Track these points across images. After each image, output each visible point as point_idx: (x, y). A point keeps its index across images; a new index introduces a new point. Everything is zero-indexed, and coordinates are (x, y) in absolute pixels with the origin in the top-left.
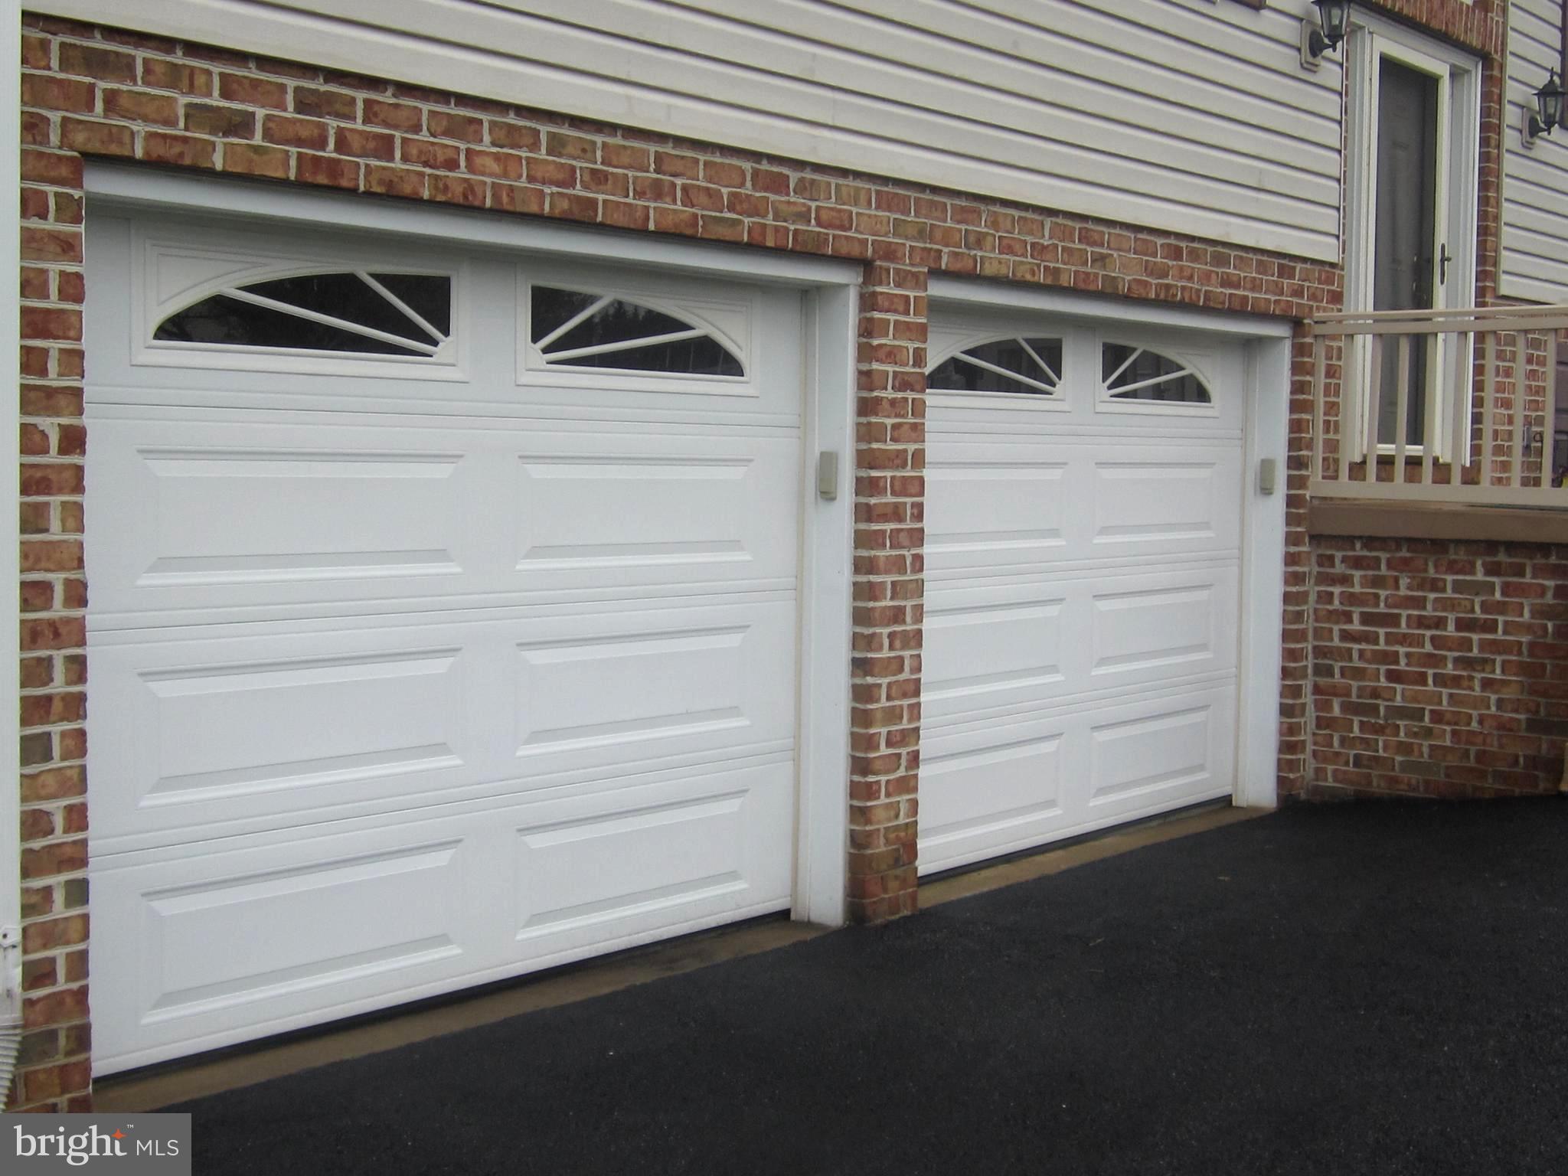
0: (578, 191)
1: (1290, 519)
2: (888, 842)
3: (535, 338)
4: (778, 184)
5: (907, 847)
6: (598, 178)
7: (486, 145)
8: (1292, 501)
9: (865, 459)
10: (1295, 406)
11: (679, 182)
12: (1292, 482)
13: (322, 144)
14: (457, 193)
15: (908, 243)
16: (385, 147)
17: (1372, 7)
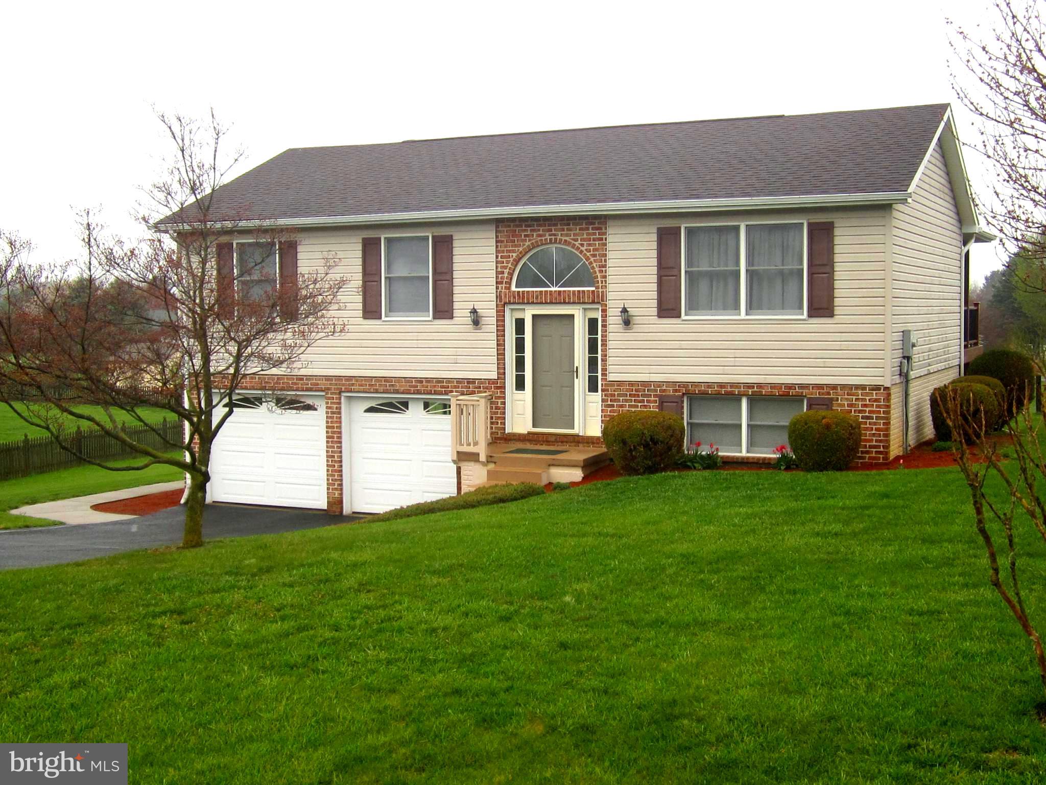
2: (332, 499)
4: (309, 379)
9: (327, 427)
15: (335, 387)
17: (523, 303)
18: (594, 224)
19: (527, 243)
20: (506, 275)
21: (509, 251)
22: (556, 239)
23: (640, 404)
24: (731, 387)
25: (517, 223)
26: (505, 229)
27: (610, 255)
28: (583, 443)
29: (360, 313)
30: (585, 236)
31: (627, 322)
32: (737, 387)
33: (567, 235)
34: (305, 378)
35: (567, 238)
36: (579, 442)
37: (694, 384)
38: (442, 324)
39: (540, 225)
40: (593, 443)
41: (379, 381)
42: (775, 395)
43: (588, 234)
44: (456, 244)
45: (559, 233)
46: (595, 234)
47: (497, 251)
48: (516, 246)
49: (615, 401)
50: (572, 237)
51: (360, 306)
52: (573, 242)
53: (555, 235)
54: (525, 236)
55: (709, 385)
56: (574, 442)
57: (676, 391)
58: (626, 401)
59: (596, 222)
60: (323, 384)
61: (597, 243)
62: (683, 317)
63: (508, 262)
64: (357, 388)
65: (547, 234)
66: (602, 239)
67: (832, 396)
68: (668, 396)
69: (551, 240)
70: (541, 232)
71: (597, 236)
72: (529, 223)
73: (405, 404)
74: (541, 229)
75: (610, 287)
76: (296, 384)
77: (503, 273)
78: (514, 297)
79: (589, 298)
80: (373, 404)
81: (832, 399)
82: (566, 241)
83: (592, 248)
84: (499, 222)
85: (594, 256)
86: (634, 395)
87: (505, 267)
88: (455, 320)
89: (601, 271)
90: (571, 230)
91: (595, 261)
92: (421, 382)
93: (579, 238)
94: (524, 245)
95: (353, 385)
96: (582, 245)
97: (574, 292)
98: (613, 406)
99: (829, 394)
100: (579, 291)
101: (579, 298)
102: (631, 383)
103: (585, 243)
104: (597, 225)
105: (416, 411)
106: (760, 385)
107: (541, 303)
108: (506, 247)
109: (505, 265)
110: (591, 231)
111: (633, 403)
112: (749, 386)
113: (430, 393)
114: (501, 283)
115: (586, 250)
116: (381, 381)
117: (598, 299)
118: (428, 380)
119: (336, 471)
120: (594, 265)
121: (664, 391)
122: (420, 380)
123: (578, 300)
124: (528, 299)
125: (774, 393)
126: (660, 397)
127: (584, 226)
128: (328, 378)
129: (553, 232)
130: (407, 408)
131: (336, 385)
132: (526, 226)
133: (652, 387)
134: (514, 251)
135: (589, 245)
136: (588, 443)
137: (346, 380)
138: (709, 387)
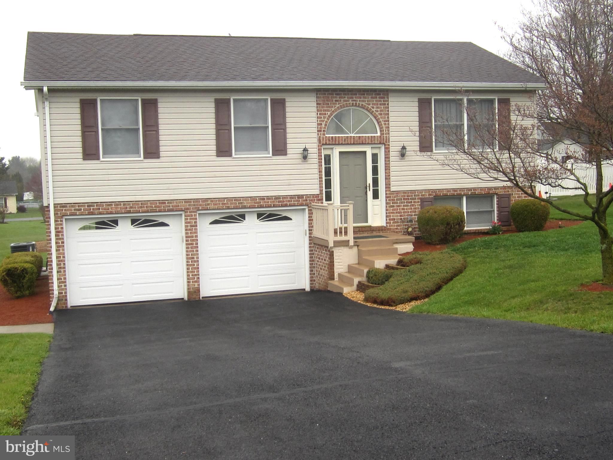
0: (128, 209)
1: (310, 240)
2: (193, 289)
3: (132, 225)
4: (171, 203)
5: (198, 291)
6: (131, 207)
7: (113, 206)
8: (310, 237)
9: (186, 237)
10: (309, 220)
11: (145, 206)
12: (310, 234)
13: (91, 210)
14: (110, 212)
15: (192, 207)
16: (99, 209)
17: (333, 144)
18: (380, 94)
19: (337, 106)
20: (323, 126)
21: (325, 110)
22: (356, 104)
23: (409, 204)
24: (460, 191)
25: (330, 92)
26: (322, 96)
27: (391, 114)
28: (375, 231)
29: (214, 153)
30: (375, 102)
31: (403, 155)
32: (463, 191)
33: (363, 101)
34: (167, 202)
35: (364, 103)
36: (373, 231)
37: (440, 190)
38: (280, 159)
39: (345, 94)
40: (382, 230)
41: (230, 200)
42: (482, 194)
43: (376, 101)
44: (287, 104)
45: (358, 100)
46: (381, 101)
47: (318, 110)
48: (329, 107)
49: (395, 203)
50: (366, 102)
51: (214, 148)
52: (367, 106)
53: (355, 101)
54: (336, 101)
55: (448, 190)
56: (371, 231)
57: (430, 195)
58: (402, 203)
59: (381, 93)
60: (183, 205)
61: (382, 106)
62: (434, 151)
63: (324, 118)
64: (212, 206)
65: (350, 100)
66: (385, 104)
67: (510, 193)
68: (426, 198)
69: (353, 103)
70: (346, 99)
71: (382, 102)
72: (338, 92)
73: (243, 216)
74: (346, 97)
75: (391, 134)
76: (159, 207)
77: (321, 124)
78: (329, 140)
79: (378, 140)
80: (217, 218)
81: (510, 194)
82: (362, 105)
83: (379, 110)
84: (318, 91)
85: (381, 114)
86: (406, 199)
87: (323, 121)
88: (289, 156)
89: (385, 124)
90: (365, 98)
91: (381, 118)
92: (264, 199)
93: (371, 103)
94: (335, 107)
95: (208, 204)
96: (373, 107)
97: (368, 137)
98: (394, 206)
99: (509, 191)
100: (372, 136)
101: (372, 141)
102: (404, 192)
103: (375, 106)
104: (382, 96)
105: (251, 221)
106: (475, 189)
107: (348, 144)
108: (323, 107)
109: (322, 119)
110: (378, 99)
111: (406, 204)
112: (469, 189)
113: (270, 207)
114: (321, 131)
115: (376, 111)
116: (232, 200)
117: (384, 142)
118: (269, 198)
119: (195, 268)
120: (381, 120)
121: (423, 195)
122: (262, 198)
123: (371, 142)
124: (339, 141)
125: (482, 193)
126: (421, 199)
127: (374, 96)
128: (187, 201)
129: (354, 99)
130: (245, 219)
131: (194, 205)
132: (336, 94)
133: (417, 194)
134: (328, 111)
135: (378, 108)
136: (379, 230)
137: (204, 202)
138: (448, 191)
